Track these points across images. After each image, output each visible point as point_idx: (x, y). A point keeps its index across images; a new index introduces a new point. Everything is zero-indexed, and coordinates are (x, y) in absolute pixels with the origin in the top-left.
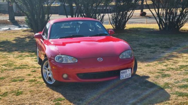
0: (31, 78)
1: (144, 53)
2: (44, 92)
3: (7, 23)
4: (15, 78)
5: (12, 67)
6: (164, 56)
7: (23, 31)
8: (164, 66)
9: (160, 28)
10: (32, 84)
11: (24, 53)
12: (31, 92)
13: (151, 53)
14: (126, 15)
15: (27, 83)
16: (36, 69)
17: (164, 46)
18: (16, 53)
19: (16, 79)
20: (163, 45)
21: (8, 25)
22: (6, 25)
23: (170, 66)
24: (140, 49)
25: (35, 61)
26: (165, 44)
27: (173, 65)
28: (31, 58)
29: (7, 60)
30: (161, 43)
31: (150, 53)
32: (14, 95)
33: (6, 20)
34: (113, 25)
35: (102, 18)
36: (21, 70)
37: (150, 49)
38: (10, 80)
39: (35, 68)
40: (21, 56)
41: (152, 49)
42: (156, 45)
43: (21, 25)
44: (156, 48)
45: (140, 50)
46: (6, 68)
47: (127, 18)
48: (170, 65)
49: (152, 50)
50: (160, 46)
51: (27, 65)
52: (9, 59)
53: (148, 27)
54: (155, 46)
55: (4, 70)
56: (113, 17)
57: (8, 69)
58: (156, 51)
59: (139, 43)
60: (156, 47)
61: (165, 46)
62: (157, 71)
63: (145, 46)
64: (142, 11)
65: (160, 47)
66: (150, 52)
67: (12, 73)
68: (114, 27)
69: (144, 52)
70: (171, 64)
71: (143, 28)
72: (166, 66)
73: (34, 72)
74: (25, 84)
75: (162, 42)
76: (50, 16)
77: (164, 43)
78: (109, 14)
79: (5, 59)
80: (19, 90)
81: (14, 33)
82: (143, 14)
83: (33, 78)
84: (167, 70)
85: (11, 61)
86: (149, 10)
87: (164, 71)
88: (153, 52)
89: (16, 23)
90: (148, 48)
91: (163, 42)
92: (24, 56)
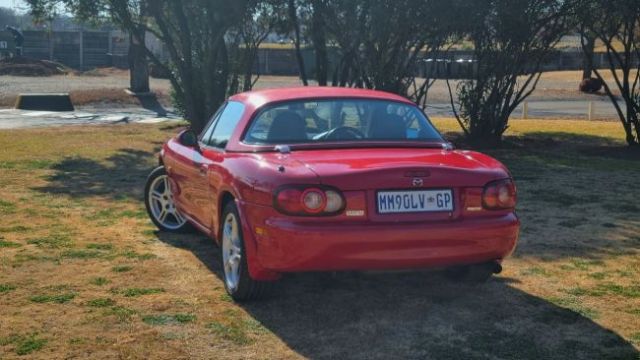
0: (102, 294)
1: (538, 226)
2: (118, 349)
3: (122, 101)
4: (47, 288)
5: (57, 251)
6: (605, 241)
7: (162, 129)
8: (589, 276)
9: (630, 137)
10: (91, 316)
11: (121, 205)
12: (75, 345)
13: (563, 224)
14: (512, 86)
15: (80, 310)
16: (135, 261)
17: (624, 201)
18: (96, 204)
19: (49, 293)
20: (621, 201)
21: (124, 107)
22: (116, 107)
23: (612, 280)
24: (527, 210)
25: (143, 233)
26: (629, 197)
27: (624, 275)
28: (139, 221)
29: (55, 223)
30: (615, 191)
31: (560, 224)
32: (12, 350)
33: (122, 90)
34: (462, 120)
35: (418, 93)
36: (82, 261)
37: (565, 213)
38: (27, 295)
39: (133, 257)
40: (106, 214)
41: (572, 210)
42: (594, 199)
43: (167, 109)
44: (589, 208)
45: (528, 214)
46: (38, 250)
47: (514, 97)
48: (616, 274)
49: (572, 215)
50: (606, 202)
51: (108, 247)
52: (65, 221)
53: (591, 133)
54: (587, 201)
55: (25, 259)
56: (463, 91)
57: (44, 255)
58: (584, 219)
59: (536, 187)
60: (591, 205)
61: (624, 203)
62: (557, 293)
63: (552, 200)
64: (587, 75)
65: (604, 207)
66: (562, 220)
67: (49, 270)
68: (467, 126)
69: (538, 221)
70: (618, 271)
71: (573, 135)
72: (598, 276)
73: (120, 270)
74: (69, 313)
75: (620, 189)
76: (253, 80)
77: (625, 193)
78: (451, 82)
79: (50, 220)
80: (37, 334)
81: (130, 133)
82: (592, 87)
83: (107, 292)
84: (594, 294)
85: (66, 230)
86: (609, 71)
87: (582, 297)
88: (570, 225)
89: (150, 102)
90: (560, 207)
91: (625, 189)
92: (119, 212)
